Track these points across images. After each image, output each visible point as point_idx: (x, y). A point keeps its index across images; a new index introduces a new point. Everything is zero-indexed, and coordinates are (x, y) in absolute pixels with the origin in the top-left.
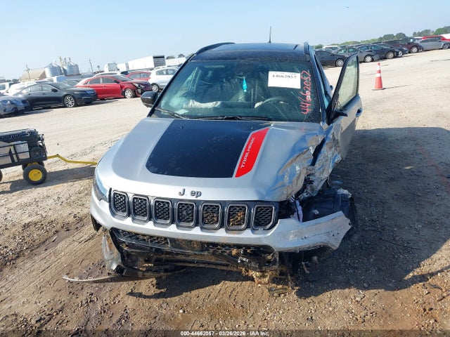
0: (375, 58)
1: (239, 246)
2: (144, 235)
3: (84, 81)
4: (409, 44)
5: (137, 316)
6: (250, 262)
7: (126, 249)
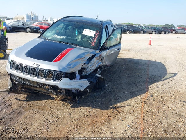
0: (156, 33)
1: (49, 85)
2: (20, 77)
3: (37, 23)
4: (172, 29)
5: (14, 106)
6: (53, 92)
7: (15, 82)
